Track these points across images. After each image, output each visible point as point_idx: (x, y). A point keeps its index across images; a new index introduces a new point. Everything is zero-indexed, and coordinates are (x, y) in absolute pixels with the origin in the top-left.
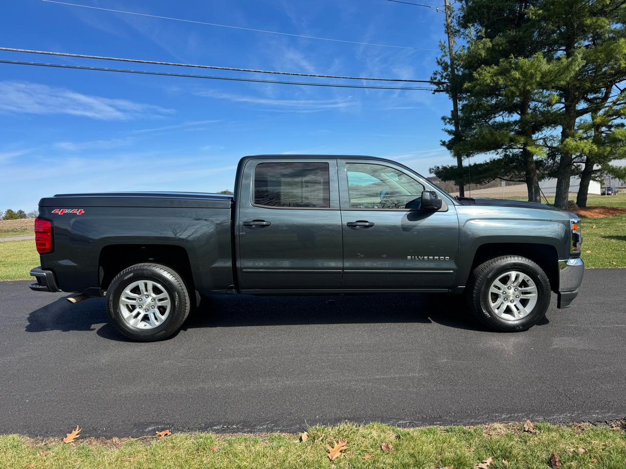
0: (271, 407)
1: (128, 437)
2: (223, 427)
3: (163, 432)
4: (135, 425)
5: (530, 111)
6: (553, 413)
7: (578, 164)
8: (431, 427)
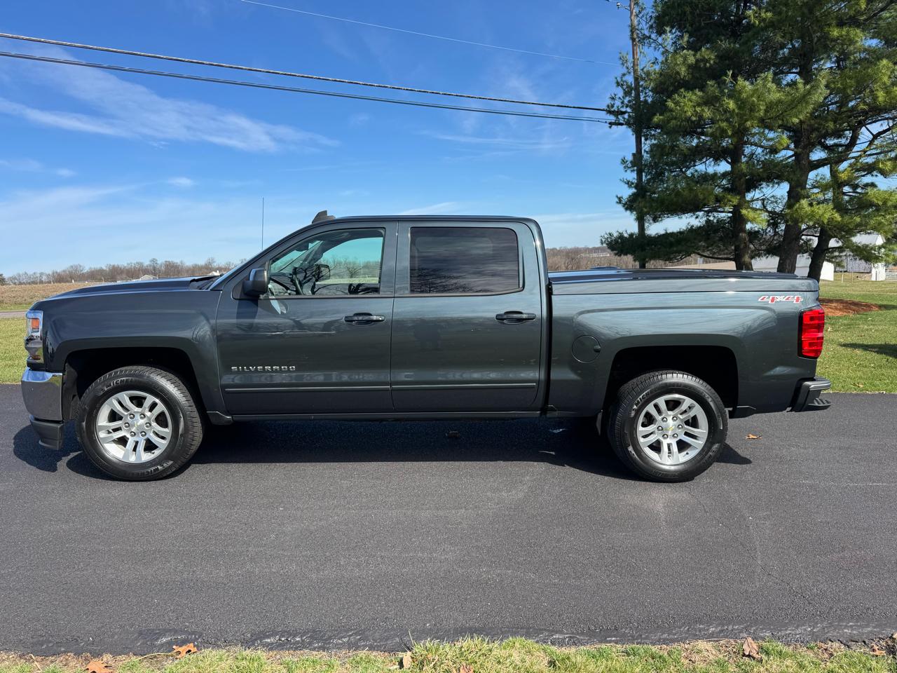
0: (356, 607)
1: (127, 654)
2: (280, 640)
3: (184, 647)
4: (140, 633)
5: (744, 159)
6: (786, 626)
7: (809, 237)
8: (603, 646)
